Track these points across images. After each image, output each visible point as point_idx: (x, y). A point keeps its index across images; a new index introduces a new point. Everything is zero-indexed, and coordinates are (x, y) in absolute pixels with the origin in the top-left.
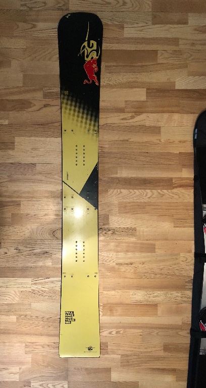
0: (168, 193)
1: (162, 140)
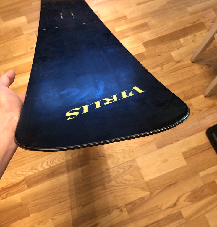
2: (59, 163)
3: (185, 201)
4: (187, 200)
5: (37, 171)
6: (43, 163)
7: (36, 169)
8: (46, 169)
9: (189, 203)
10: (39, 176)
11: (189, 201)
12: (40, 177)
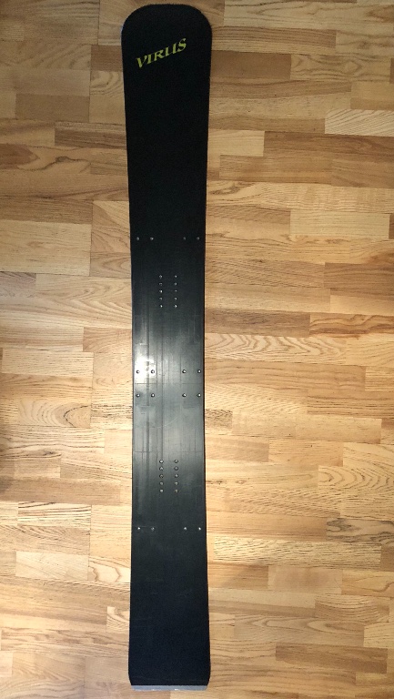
0: (299, 343)
1: (292, 238)
2: (234, 336)
3: (37, 158)
4: (31, 157)
5: (282, 339)
6: (263, 350)
7: (281, 343)
8: (262, 334)
9: (31, 150)
10: (280, 329)
11: (31, 153)
12: (280, 325)
